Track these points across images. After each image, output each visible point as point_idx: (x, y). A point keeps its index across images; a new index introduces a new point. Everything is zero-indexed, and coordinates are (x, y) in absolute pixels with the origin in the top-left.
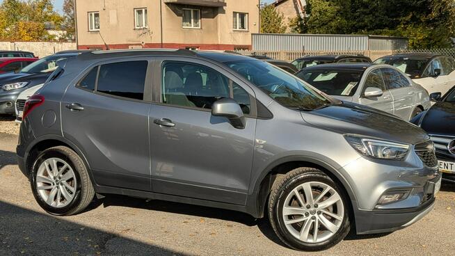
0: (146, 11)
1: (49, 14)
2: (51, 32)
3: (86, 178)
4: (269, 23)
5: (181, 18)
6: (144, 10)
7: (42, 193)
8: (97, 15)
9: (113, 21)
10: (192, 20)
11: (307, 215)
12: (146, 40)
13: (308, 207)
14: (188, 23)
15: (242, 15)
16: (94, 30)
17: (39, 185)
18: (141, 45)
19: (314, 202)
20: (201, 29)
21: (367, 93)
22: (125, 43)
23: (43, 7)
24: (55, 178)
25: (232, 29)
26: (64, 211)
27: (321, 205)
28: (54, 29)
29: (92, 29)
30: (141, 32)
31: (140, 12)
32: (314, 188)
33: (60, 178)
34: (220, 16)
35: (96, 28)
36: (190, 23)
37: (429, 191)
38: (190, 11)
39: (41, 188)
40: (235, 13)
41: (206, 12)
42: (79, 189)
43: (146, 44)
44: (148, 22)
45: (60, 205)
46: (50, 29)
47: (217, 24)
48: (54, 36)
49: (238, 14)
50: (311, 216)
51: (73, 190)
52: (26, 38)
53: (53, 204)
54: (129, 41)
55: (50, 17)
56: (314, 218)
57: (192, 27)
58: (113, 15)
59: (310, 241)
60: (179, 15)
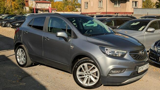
0: (102, 1)
1: (77, 3)
2: (77, 9)
3: (28, 56)
4: (148, 4)
5: (114, 3)
6: (101, 1)
7: (18, 59)
8: (87, 3)
9: (92, 5)
10: (118, 4)
11: (86, 75)
12: (102, 11)
13: (89, 72)
14: (116, 5)
15: (136, 2)
16: (86, 8)
17: (18, 57)
18: (100, 12)
19: (88, 70)
20: (121, 7)
21: (148, 30)
22: (95, 12)
23: (75, 1)
24: (21, 55)
25: (132, 7)
26: (23, 66)
27: (91, 72)
28: (78, 8)
29: (86, 7)
30: (100, 8)
31: (100, 2)
32: (88, 65)
33: (22, 55)
34: (127, 2)
35: (87, 7)
36: (117, 5)
37: (136, 70)
38: (117, 1)
39: (18, 58)
40: (133, 1)
41: (123, 1)
42: (26, 59)
43: (102, 12)
44: (103, 5)
45: (22, 64)
46: (77, 8)
47: (126, 5)
48: (78, 10)
49: (134, 2)
50: (87, 76)
51: (25, 59)
52: (69, 11)
53: (20, 63)
54: (97, 11)
55: (77, 4)
56: (88, 77)
57: (117, 6)
58: (92, 3)
59: (86, 85)
60: (113, 2)
